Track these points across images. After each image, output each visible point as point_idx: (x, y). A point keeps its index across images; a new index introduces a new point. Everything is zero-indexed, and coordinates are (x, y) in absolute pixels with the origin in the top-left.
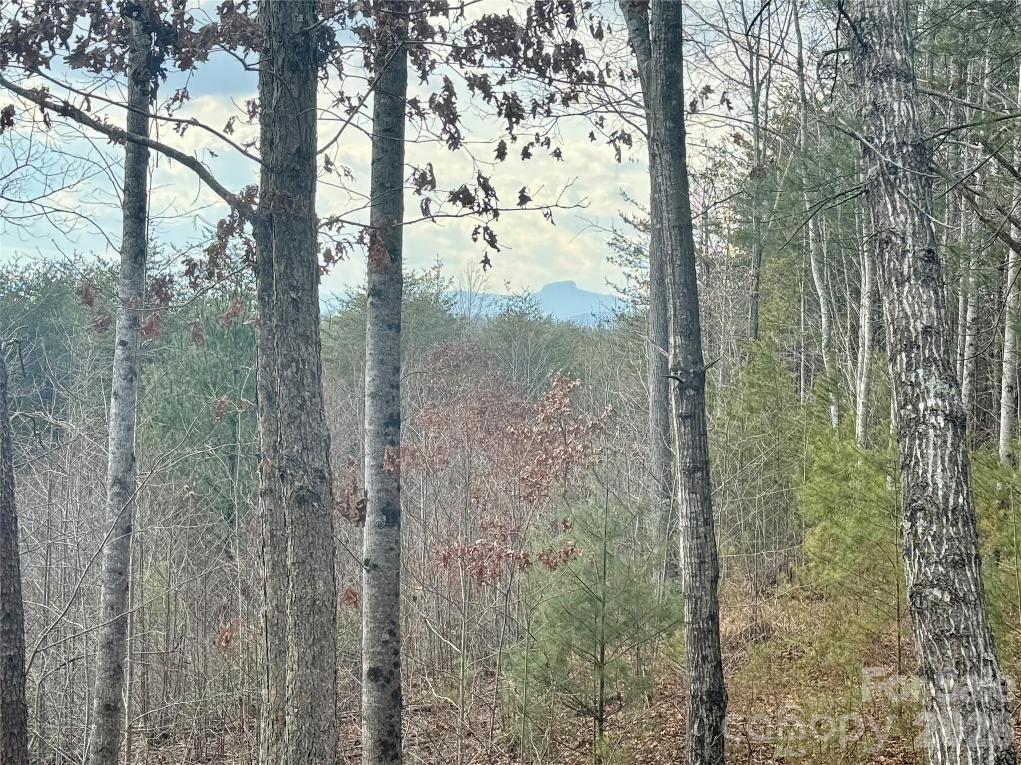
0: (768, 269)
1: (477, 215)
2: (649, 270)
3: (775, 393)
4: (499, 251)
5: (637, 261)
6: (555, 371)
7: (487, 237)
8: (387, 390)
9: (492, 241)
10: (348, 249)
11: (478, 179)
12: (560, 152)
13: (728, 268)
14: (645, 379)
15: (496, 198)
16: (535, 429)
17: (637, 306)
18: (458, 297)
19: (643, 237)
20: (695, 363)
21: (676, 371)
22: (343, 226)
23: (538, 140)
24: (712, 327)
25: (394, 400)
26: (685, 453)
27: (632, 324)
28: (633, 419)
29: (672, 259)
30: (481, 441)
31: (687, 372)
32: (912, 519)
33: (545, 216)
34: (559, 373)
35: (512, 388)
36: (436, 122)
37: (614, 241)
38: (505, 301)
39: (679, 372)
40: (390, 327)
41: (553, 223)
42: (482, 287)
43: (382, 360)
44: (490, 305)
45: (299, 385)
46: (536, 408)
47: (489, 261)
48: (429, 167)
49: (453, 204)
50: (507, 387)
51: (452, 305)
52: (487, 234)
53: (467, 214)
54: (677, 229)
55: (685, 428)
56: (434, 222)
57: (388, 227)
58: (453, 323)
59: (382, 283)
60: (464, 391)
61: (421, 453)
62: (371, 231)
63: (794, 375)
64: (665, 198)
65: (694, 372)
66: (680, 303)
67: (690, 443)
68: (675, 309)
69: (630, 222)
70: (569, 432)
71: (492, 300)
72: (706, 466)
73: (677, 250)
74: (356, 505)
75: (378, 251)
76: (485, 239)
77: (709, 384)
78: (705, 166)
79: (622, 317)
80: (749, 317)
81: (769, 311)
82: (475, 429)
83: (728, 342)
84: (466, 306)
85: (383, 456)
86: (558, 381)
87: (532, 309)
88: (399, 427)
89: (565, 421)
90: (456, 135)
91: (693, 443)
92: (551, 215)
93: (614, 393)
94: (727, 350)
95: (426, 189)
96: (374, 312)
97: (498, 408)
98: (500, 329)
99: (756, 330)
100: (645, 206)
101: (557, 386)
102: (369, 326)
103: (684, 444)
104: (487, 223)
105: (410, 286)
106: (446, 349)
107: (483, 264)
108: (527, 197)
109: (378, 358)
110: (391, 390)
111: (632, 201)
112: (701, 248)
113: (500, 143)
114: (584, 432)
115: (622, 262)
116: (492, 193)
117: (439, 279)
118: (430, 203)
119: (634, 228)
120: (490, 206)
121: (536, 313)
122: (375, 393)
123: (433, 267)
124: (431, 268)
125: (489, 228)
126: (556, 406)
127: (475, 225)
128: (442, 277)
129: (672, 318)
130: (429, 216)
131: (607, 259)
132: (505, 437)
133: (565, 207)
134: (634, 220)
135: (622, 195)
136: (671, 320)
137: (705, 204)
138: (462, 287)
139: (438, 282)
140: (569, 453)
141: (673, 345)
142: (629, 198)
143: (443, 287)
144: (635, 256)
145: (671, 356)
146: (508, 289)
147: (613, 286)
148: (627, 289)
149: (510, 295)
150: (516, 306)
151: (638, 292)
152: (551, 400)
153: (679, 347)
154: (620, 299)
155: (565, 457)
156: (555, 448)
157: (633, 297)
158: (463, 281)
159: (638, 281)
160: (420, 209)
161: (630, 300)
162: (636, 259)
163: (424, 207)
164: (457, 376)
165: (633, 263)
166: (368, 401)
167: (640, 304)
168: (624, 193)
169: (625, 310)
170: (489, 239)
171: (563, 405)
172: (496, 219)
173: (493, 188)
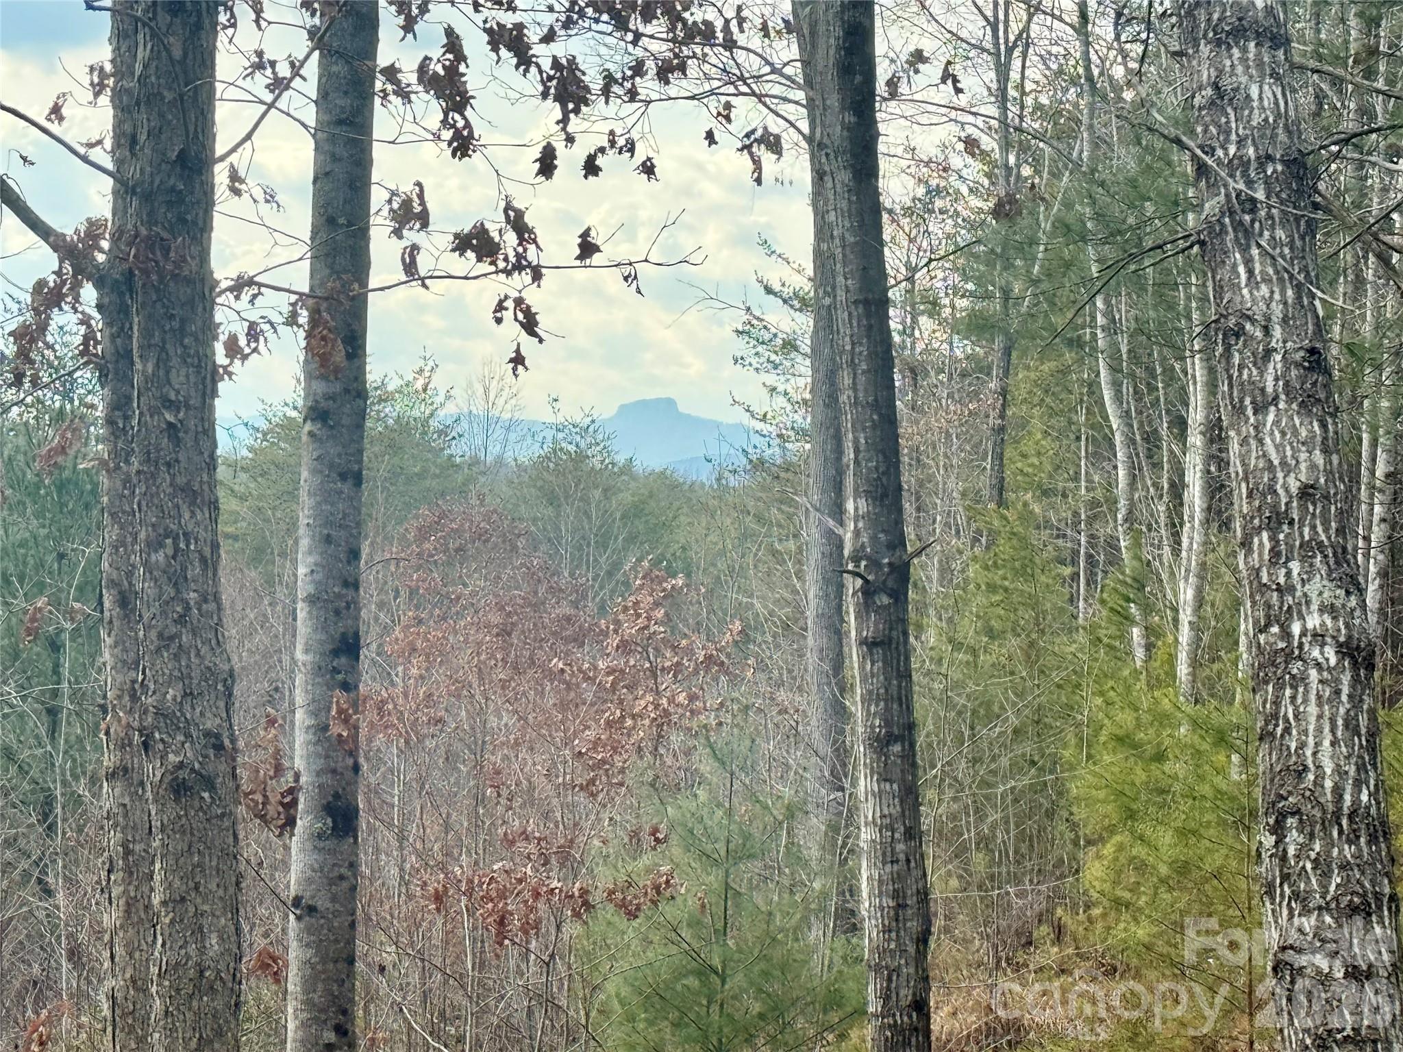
0: (1022, 381)
1: (502, 276)
2: (809, 380)
3: (1033, 603)
4: (541, 341)
5: (788, 364)
6: (639, 560)
7: (520, 316)
8: (336, 590)
9: (530, 324)
10: (269, 334)
11: (506, 211)
12: (653, 166)
13: (951, 378)
14: (800, 575)
15: (538, 247)
16: (601, 665)
17: (789, 446)
18: (465, 424)
19: (799, 321)
20: (892, 547)
21: (857, 562)
22: (260, 293)
23: (613, 143)
24: (921, 484)
25: (348, 607)
26: (873, 709)
27: (779, 477)
28: (778, 647)
29: (853, 360)
30: (504, 684)
31: (878, 564)
32: (1278, 830)
33: (626, 279)
34: (646, 564)
35: (561, 590)
36: (429, 108)
37: (747, 328)
38: (549, 434)
39: (863, 563)
40: (343, 477)
41: (639, 291)
42: (508, 407)
43: (328, 535)
44: (523, 438)
45: (178, 580)
46: (603, 627)
47: (524, 359)
48: (417, 188)
49: (461, 255)
50: (551, 587)
51: (454, 438)
52: (521, 310)
53: (485, 275)
54: (861, 306)
55: (872, 665)
56: (427, 288)
57: (342, 296)
58: (456, 472)
59: (330, 398)
60: (474, 594)
61: (395, 705)
62: (311, 302)
63: (1067, 571)
64: (840, 250)
65: (890, 564)
66: (866, 438)
67: (882, 691)
68: (857, 451)
69: (775, 294)
70: (663, 669)
71: (525, 430)
72: (910, 733)
73: (861, 344)
74: (279, 797)
75: (323, 338)
76: (516, 319)
77: (915, 585)
78: (911, 195)
79: (759, 465)
80: (989, 467)
81: (1024, 456)
82: (493, 662)
83: (950, 511)
84: (479, 441)
85: (329, 709)
86: (644, 578)
87: (598, 448)
88: (357, 658)
89: (656, 649)
90: (465, 133)
91: (887, 690)
92: (636, 277)
93: (745, 600)
94: (948, 525)
95: (411, 229)
96: (314, 450)
97: (535, 625)
98: (539, 483)
99: (1001, 490)
100: (804, 265)
101: (642, 587)
102: (305, 474)
103: (870, 692)
104: (520, 292)
105: (379, 403)
106: (440, 518)
107: (512, 365)
108: (595, 245)
109: (321, 533)
110: (344, 591)
111: (780, 256)
112: (903, 341)
113: (545, 148)
114: (691, 670)
115: (761, 365)
116: (530, 237)
117: (428, 392)
118: (418, 254)
119: (784, 304)
120: (526, 260)
121: (604, 455)
122: (314, 595)
123: (418, 370)
124: (414, 372)
125: (525, 300)
126: (641, 623)
127: (499, 295)
128: (433, 388)
129: (852, 466)
130: (416, 276)
131: (735, 361)
132: (546, 678)
133: (660, 264)
134: (783, 290)
135: (762, 245)
136: (849, 470)
137: (911, 263)
138: (471, 407)
139: (426, 396)
140: (664, 708)
141: (853, 515)
142: (775, 251)
143: (435, 406)
144: (784, 355)
145: (849, 535)
146: (556, 411)
147: (744, 408)
148: (770, 413)
149: (558, 422)
150: (570, 443)
151: (790, 420)
152: (632, 612)
153: (863, 517)
154: (757, 432)
155: (655, 714)
156: (637, 699)
157: (781, 428)
158: (474, 396)
159: (789, 400)
160: (400, 263)
161: (775, 434)
162: (786, 359)
163: (408, 260)
164: (461, 568)
165: (781, 368)
166: (302, 609)
167: (793, 441)
168: (766, 241)
169: (765, 451)
170: (524, 319)
171: (653, 622)
172: (536, 284)
173: (533, 228)
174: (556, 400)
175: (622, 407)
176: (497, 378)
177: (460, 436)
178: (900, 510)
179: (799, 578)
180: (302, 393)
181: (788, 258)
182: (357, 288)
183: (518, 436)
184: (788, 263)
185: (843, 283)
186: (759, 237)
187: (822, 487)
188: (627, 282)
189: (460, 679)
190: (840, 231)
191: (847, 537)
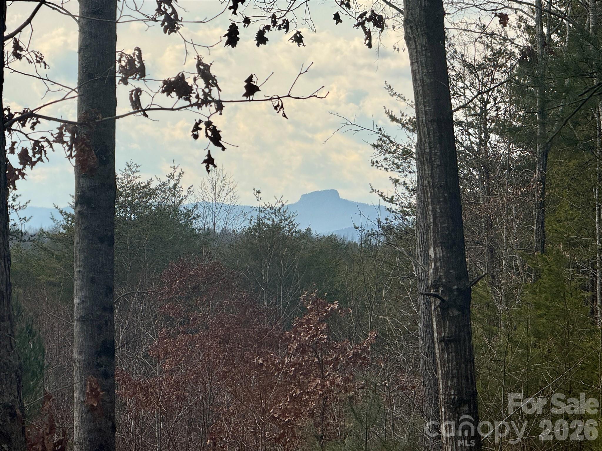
0: (556, 172)
1: (195, 108)
2: (416, 175)
3: (565, 315)
4: (224, 149)
5: (406, 165)
6: (310, 293)
7: (210, 133)
8: (99, 313)
9: (216, 138)
10: (47, 149)
11: (198, 66)
12: (301, 37)
15: (219, 89)
16: (287, 360)
17: (408, 218)
18: (200, 210)
19: (411, 137)
20: (459, 278)
21: (436, 288)
22: (38, 122)
23: (274, 23)
25: (107, 325)
26: (449, 383)
30: (225, 375)
31: (451, 290)
33: (276, 108)
34: (314, 295)
37: (380, 143)
38: (255, 214)
39: (441, 289)
40: (102, 240)
41: (285, 116)
43: (93, 278)
44: (238, 217)
46: (287, 336)
47: (213, 160)
48: (137, 52)
49: (168, 95)
51: (194, 218)
52: (210, 130)
53: (184, 107)
54: (435, 124)
55: (448, 355)
56: (146, 116)
57: (91, 123)
58: (196, 240)
59: (92, 190)
60: (205, 317)
63: (589, 294)
65: (458, 289)
66: (440, 209)
67: (455, 371)
68: (435, 218)
69: (397, 121)
70: (326, 363)
71: (240, 212)
72: (474, 398)
73: (435, 148)
74: (53, 446)
76: (207, 136)
78: (483, 55)
79: (389, 229)
80: (535, 228)
81: (559, 221)
83: (511, 258)
84: (210, 220)
86: (313, 304)
87: (287, 222)
90: (172, 17)
91: (458, 372)
92: (282, 107)
93: (381, 317)
94: (510, 266)
95: (134, 78)
96: (82, 223)
97: (244, 335)
98: (249, 246)
99: (543, 243)
101: (311, 310)
102: (77, 239)
103: (447, 372)
104: (209, 118)
106: (183, 268)
107: (205, 165)
108: (256, 86)
109: (88, 276)
110: (104, 314)
111: (399, 96)
113: (230, 27)
114: (344, 362)
115: (389, 166)
116: (213, 82)
117: (177, 189)
118: (140, 94)
119: (403, 127)
120: (211, 97)
121: (290, 227)
122: (84, 317)
123: (170, 175)
124: (167, 176)
125: (212, 123)
126: (311, 333)
127: (195, 120)
128: (180, 186)
129: (432, 227)
130: (140, 109)
131: (372, 163)
132: (252, 370)
133: (298, 98)
134: (402, 118)
135: (388, 89)
136: (430, 229)
137: (484, 99)
138: (204, 198)
139: (176, 192)
140: (327, 388)
141: (433, 258)
142: (396, 93)
143: (181, 198)
144: (404, 159)
145: (431, 271)
146: (259, 199)
147: (379, 194)
148: (395, 197)
149: (261, 207)
150: (269, 219)
151: (409, 202)
152: (305, 326)
153: (440, 260)
154: (388, 209)
155: (322, 391)
156: (310, 382)
157: (402, 207)
158: (206, 191)
159: (407, 188)
160: (129, 101)
161: (399, 210)
162: (405, 162)
163: (134, 99)
164: (196, 300)
165: (401, 167)
166: (76, 326)
167: (410, 215)
168: (390, 87)
169: (392, 222)
170: (212, 135)
171: (319, 332)
172: (219, 112)
173: (215, 76)
174: (259, 192)
175: (304, 196)
176: (220, 179)
177: (198, 216)
181: (404, 97)
182: (101, 117)
183: (235, 215)
184: (405, 100)
185: (423, 109)
186: (386, 84)
187: (426, 243)
188: (277, 109)
189: (197, 372)
190: (421, 76)
191: (430, 272)
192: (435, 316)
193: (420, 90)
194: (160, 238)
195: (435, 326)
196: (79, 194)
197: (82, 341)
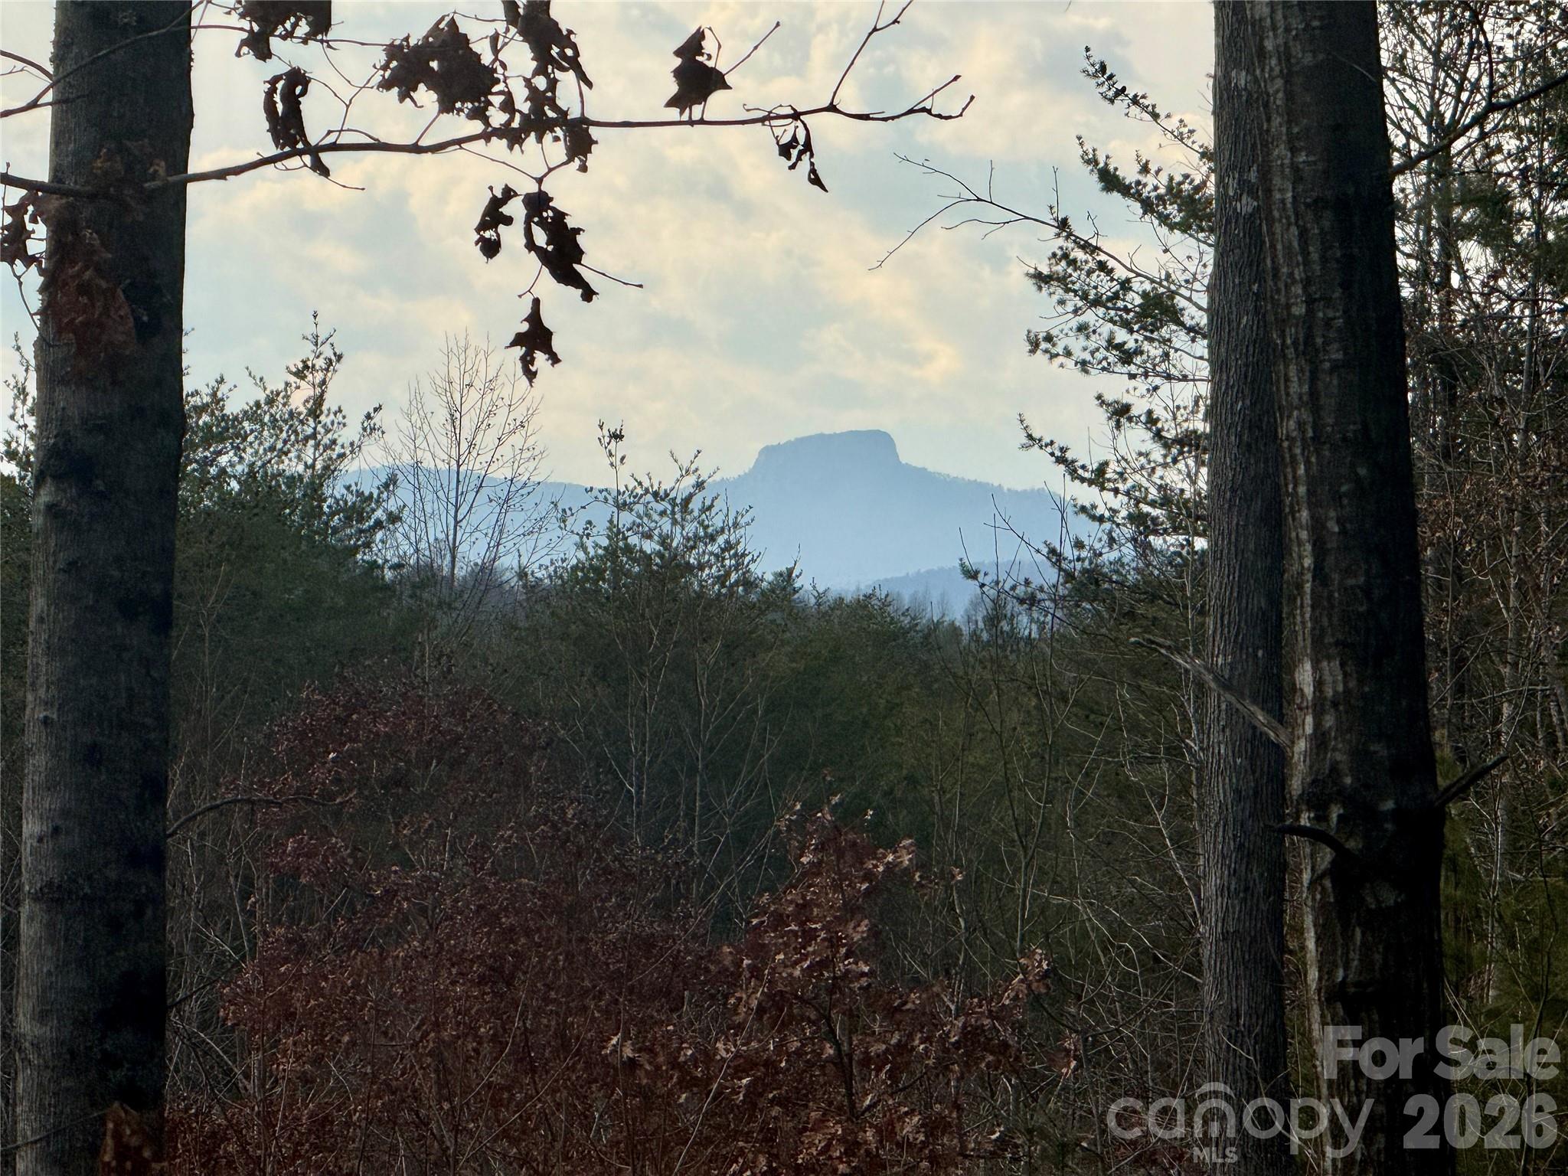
1: (499, 145)
2: (1204, 389)
4: (588, 294)
5: (1154, 351)
6: (811, 807)
7: (540, 237)
8: (112, 874)
9: (561, 255)
13: (1534, 383)
14: (1185, 844)
15: (582, 77)
16: (723, 1050)
17: (1156, 541)
18: (404, 494)
19: (1179, 252)
20: (1401, 773)
21: (1319, 807)
24: (1465, 628)
25: (139, 914)
27: (1131, 615)
28: (1131, 1008)
29: (1309, 338)
30: (497, 1097)
33: (785, 150)
34: (826, 816)
35: (629, 877)
37: (1060, 268)
38: (601, 515)
39: (1335, 812)
40: (128, 609)
41: (815, 180)
42: (506, 450)
43: (94, 748)
46: (727, 961)
47: (548, 334)
49: (403, 96)
50: (607, 871)
51: (379, 524)
52: (542, 223)
53: (459, 142)
54: (1328, 214)
56: (325, 172)
57: (128, 191)
58: (384, 604)
59: (98, 428)
60: (427, 886)
61: (243, 1145)
62: (55, 203)
64: (1279, 83)
65: (1396, 814)
66: (1341, 521)
68: (1320, 554)
69: (1125, 190)
70: (866, 1061)
71: (545, 506)
73: (1328, 301)
75: (84, 289)
76: (531, 245)
77: (1455, 868)
79: (1088, 585)
82: (471, 1045)
83: (1533, 693)
84: (437, 532)
85: (95, 1151)
86: (821, 848)
87: (714, 548)
88: (159, 1034)
89: (852, 1015)
92: (808, 147)
93: (1057, 900)
94: (1526, 725)
95: (289, 35)
96: (60, 548)
97: (570, 957)
98: (577, 630)
100: (1192, 121)
101: (816, 869)
102: (39, 604)
104: (540, 181)
105: (206, 443)
106: (350, 709)
107: (519, 351)
108: (713, 70)
109: (75, 740)
110: (130, 876)
111: (1135, 101)
112: (1423, 297)
114: (931, 1062)
115: (1092, 353)
116: (562, 55)
117: (322, 418)
118: (304, 93)
119: (1145, 213)
120: (555, 107)
121: (727, 562)
122: (60, 886)
123: (300, 366)
124: (291, 372)
125: (551, 199)
126: (814, 953)
127: (491, 188)
128: (334, 408)
129: (1308, 586)
130: (300, 146)
131: (1031, 343)
132: (596, 1081)
133: (865, 117)
134: (1144, 180)
135: (1095, 76)
136: (1301, 594)
137: (1442, 116)
138: (419, 453)
139: (319, 428)
140: (868, 1152)
141: (1310, 698)
142: (1124, 89)
143: (338, 450)
144: (1146, 330)
145: (1301, 745)
146: (617, 462)
147: (1052, 454)
148: (1113, 466)
149: (622, 489)
150: (648, 536)
151: (1159, 482)
152: (793, 927)
153: (1335, 704)
154: (1083, 509)
155: (848, 1163)
156: (805, 1129)
157: (1138, 502)
158: (426, 428)
159: (1158, 435)
160: (262, 115)
161: (1124, 513)
162: (1151, 340)
163: (280, 107)
164: (397, 824)
165: (1138, 360)
166: (31, 919)
167: (1165, 530)
168: (1103, 68)
169: (1101, 554)
170: (548, 244)
171: (843, 950)
172: (577, 162)
173: (570, 32)
174: (617, 436)
175: (768, 452)
176: (478, 384)
177: (396, 519)
178: (1421, 688)
179: (1181, 849)
180: (31, 422)
181: (1154, 106)
182: (162, 172)
183: (529, 519)
184: (1155, 116)
185: (1287, 161)
186: (1088, 58)
187: (1237, 636)
188: (788, 157)
189: (394, 1083)
190: (1280, 41)
191: (1296, 749)
192: (1313, 908)
193: (1277, 91)
194: (254, 594)
195: (1311, 944)
196: (52, 441)
197: (49, 973)
